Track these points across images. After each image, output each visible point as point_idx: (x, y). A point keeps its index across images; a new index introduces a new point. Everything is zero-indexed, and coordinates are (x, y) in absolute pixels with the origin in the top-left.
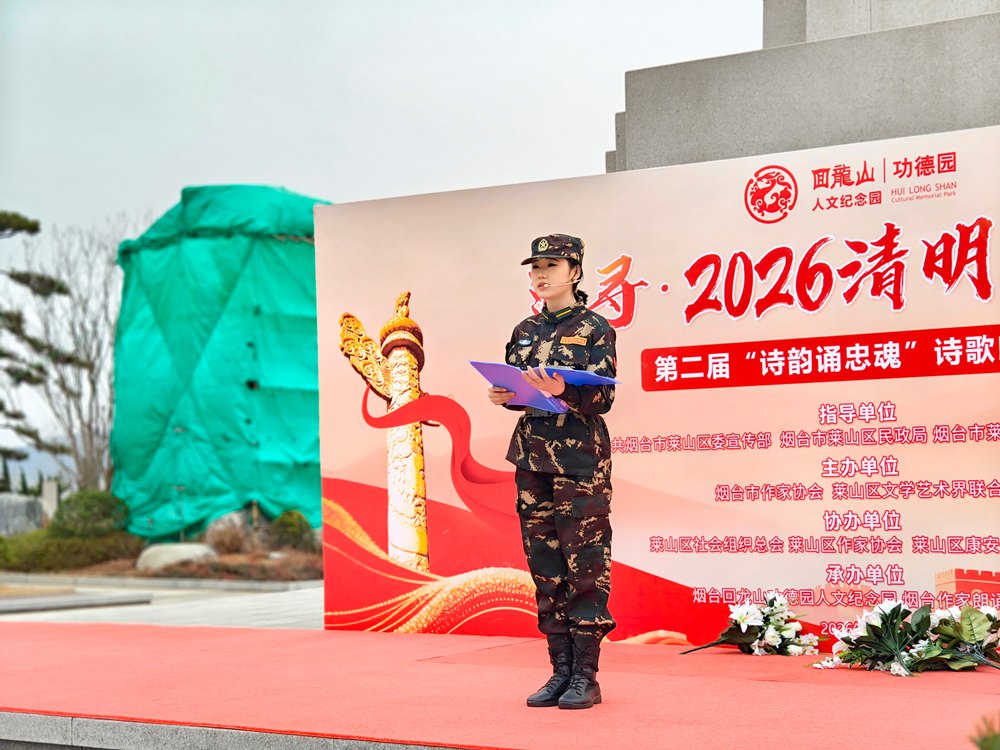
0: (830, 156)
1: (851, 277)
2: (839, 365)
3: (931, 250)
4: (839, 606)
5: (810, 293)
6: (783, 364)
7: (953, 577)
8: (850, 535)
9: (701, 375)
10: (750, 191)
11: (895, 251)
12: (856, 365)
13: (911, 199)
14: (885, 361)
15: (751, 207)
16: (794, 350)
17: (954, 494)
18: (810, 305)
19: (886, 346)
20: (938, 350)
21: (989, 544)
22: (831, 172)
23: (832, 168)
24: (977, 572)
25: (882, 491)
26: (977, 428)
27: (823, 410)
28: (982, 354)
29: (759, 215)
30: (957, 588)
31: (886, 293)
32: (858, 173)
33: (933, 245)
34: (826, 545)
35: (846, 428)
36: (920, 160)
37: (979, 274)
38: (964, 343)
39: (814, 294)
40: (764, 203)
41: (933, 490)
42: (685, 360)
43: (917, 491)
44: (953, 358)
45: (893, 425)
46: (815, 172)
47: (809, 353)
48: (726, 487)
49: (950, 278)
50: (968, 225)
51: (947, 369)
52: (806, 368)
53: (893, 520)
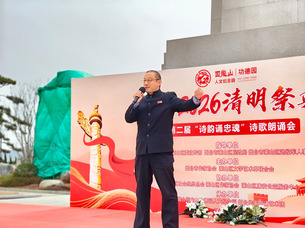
0: (220, 67)
1: (226, 104)
2: (222, 130)
3: (249, 96)
4: (220, 204)
5: (214, 108)
6: (206, 130)
7: (253, 196)
8: (224, 182)
9: (182, 132)
10: (197, 77)
11: (239, 97)
12: (227, 130)
13: (243, 81)
14: (235, 129)
15: (197, 82)
16: (209, 125)
17: (254, 171)
18: (214, 112)
19: (236, 125)
20: (250, 127)
21: (264, 186)
22: (221, 72)
23: (221, 71)
24: (260, 194)
25: (233, 169)
26: (261, 150)
27: (217, 144)
28: (263, 128)
29: (199, 85)
30: (254, 199)
31: (236, 109)
32: (228, 73)
33: (250, 95)
34: (217, 185)
35: (223, 149)
36: (246, 69)
37: (262, 104)
38: (258, 125)
39: (215, 109)
40: (201, 81)
41: (248, 169)
42: (178, 128)
43: (244, 169)
44: (255, 129)
45: (237, 149)
46: (216, 72)
47: (214, 126)
48: (188, 166)
49: (254, 105)
50: (260, 89)
51: (253, 133)
52: (213, 131)
53: (236, 178)
